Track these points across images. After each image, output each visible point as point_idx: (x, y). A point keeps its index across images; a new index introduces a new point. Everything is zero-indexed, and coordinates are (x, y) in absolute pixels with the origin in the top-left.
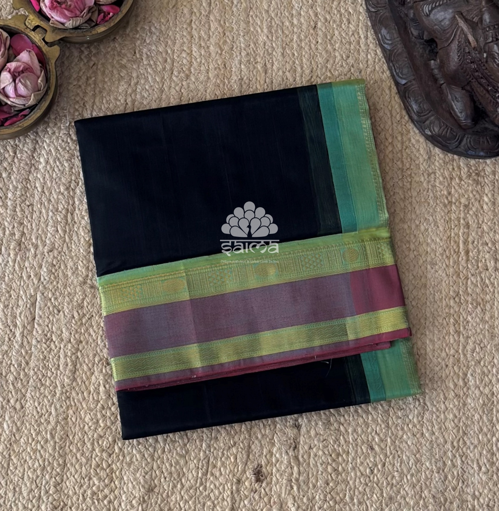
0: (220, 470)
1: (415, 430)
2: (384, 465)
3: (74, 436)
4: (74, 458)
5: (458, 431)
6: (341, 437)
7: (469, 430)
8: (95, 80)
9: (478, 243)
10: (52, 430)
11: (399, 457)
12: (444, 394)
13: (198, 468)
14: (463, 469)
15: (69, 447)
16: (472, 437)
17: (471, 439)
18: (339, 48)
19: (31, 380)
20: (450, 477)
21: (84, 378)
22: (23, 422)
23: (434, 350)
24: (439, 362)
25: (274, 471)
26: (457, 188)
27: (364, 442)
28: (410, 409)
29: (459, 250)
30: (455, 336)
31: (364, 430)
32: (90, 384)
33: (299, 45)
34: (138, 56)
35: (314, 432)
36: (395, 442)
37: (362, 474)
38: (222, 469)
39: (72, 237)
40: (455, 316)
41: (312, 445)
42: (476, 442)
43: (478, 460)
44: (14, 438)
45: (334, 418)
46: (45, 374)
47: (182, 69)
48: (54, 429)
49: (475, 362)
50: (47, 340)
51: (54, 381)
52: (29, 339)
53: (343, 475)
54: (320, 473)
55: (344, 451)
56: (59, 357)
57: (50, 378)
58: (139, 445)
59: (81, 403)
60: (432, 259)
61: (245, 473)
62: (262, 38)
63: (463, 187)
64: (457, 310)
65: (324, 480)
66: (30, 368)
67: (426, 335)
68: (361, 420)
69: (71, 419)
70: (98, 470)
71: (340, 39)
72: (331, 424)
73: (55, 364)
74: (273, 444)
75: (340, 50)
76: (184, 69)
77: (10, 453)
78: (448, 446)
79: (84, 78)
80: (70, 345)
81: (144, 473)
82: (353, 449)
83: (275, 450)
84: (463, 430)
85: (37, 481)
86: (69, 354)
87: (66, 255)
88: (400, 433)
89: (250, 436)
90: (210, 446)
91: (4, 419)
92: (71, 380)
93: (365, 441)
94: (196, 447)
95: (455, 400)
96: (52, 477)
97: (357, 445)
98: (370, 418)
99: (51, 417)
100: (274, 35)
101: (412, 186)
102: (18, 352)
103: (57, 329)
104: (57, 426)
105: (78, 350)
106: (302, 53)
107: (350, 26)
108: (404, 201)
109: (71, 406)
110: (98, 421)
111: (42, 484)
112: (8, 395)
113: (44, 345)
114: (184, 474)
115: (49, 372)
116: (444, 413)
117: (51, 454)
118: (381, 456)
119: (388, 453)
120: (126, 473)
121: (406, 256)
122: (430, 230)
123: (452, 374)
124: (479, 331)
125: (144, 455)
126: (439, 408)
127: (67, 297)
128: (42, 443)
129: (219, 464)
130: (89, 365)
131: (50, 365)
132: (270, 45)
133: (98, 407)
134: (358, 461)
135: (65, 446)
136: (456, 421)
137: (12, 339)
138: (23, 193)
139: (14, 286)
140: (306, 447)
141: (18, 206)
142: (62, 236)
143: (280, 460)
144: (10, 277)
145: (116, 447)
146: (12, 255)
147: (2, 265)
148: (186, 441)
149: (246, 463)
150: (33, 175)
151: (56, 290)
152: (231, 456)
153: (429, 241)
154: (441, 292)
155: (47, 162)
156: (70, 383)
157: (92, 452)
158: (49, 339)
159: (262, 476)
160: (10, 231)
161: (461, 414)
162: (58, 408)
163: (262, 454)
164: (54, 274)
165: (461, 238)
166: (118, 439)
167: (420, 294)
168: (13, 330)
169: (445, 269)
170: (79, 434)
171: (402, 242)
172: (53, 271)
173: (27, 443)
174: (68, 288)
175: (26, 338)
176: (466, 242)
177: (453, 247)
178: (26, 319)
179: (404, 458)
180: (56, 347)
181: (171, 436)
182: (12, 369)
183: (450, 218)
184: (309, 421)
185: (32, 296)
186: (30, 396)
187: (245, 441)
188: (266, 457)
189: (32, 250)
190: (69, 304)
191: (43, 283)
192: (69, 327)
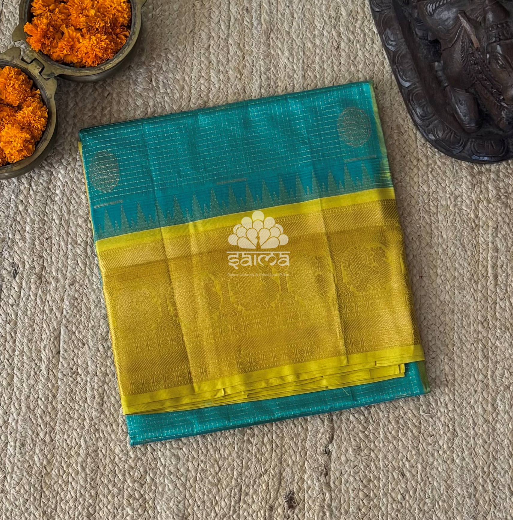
0: (252, 497)
1: (445, 456)
2: (415, 491)
3: (105, 467)
4: (106, 489)
5: (488, 456)
6: (372, 463)
7: (499, 456)
8: (110, 110)
10: (82, 462)
11: (430, 483)
12: (473, 420)
13: (231, 496)
14: (494, 494)
15: (100, 479)
16: (502, 462)
17: (502, 465)
18: (362, 70)
19: (60, 413)
20: (481, 503)
21: (112, 410)
22: (54, 454)
23: (463, 376)
24: (468, 388)
25: (306, 497)
26: (484, 211)
27: (395, 469)
28: (440, 435)
29: (487, 274)
30: (484, 362)
31: (395, 456)
32: (118, 416)
33: (321, 67)
34: (154, 84)
35: (345, 458)
36: (426, 469)
37: (394, 500)
38: (254, 497)
39: (92, 270)
40: (483, 341)
41: (343, 471)
42: (506, 467)
43: (509, 486)
44: (45, 471)
45: (364, 444)
46: (73, 407)
47: (200, 95)
48: (85, 461)
49: (504, 387)
51: (82, 414)
52: (55, 372)
53: (375, 500)
54: (351, 499)
55: (375, 477)
56: (86, 390)
57: (78, 411)
58: (170, 475)
59: (110, 435)
60: (460, 284)
61: (278, 500)
62: (283, 60)
63: (490, 210)
64: (485, 335)
65: (356, 506)
66: (57, 401)
67: (454, 361)
68: (391, 447)
69: (101, 451)
70: (131, 501)
71: (363, 59)
72: (361, 450)
73: (82, 397)
74: (305, 472)
75: (363, 72)
76: (202, 96)
77: (42, 485)
78: (479, 471)
79: (99, 109)
80: (96, 378)
81: (177, 502)
82: (384, 475)
83: (306, 477)
84: (493, 455)
85: (70, 512)
86: (96, 388)
87: (88, 288)
88: (431, 459)
89: (281, 463)
90: (241, 474)
91: (35, 453)
92: (98, 413)
93: (396, 467)
94: (228, 476)
95: (484, 426)
96: (84, 509)
97: (388, 471)
98: (401, 445)
99: (81, 449)
100: (295, 57)
101: (439, 210)
102: (44, 385)
103: (83, 363)
104: (87, 458)
106: (324, 75)
107: (374, 45)
108: (431, 226)
109: (101, 438)
110: (128, 452)
111: (74, 516)
112: (37, 428)
113: (71, 379)
114: (217, 502)
115: (76, 405)
116: (474, 438)
117: (82, 486)
118: (412, 482)
119: (419, 480)
120: (159, 503)
121: (433, 281)
122: (457, 254)
123: (481, 399)
124: (507, 355)
125: (176, 485)
126: (469, 434)
127: (91, 331)
128: (73, 475)
129: (251, 491)
130: (117, 397)
131: (77, 398)
132: (291, 67)
133: (127, 439)
134: (390, 486)
135: (97, 477)
136: (486, 446)
137: (38, 373)
138: (41, 226)
139: (37, 319)
140: (337, 474)
141: (37, 239)
142: (83, 269)
143: (312, 487)
144: (33, 311)
145: (148, 478)
146: (33, 289)
147: (24, 299)
148: (217, 469)
149: (279, 490)
150: (50, 207)
151: (79, 323)
152: (263, 483)
153: (457, 265)
154: (469, 318)
155: (63, 194)
156: (98, 415)
157: (123, 483)
158: (75, 372)
159: (295, 503)
160: (30, 265)
161: (491, 439)
162: (88, 440)
163: (294, 481)
164: (77, 307)
165: (490, 262)
166: (150, 469)
167: (447, 319)
168: (38, 364)
169: (473, 294)
170: (110, 466)
171: (429, 267)
172: (76, 304)
173: (59, 476)
174: (92, 321)
175: (52, 371)
176: (494, 266)
177: (481, 271)
178: (50, 353)
179: (435, 484)
180: (82, 380)
181: (202, 465)
182: (40, 402)
183: (478, 243)
184: (339, 447)
185: (55, 330)
186: (59, 429)
187: (276, 468)
188: (297, 483)
189: (53, 283)
190: (93, 337)
191: (66, 317)
192: (95, 360)
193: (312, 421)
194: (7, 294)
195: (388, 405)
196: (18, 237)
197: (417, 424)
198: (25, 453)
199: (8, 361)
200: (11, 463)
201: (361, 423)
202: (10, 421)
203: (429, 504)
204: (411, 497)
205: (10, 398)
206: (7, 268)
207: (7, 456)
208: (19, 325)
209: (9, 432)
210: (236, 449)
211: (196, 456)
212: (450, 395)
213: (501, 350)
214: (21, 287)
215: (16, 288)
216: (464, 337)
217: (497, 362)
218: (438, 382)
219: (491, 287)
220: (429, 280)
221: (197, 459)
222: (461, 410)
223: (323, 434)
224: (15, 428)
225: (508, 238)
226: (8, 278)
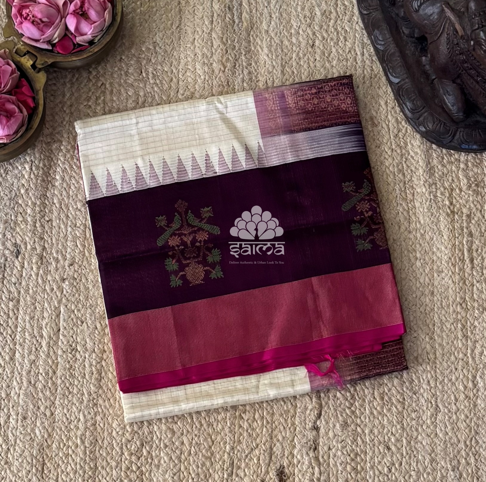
0: (244, 471)
1: (429, 431)
2: (401, 464)
3: (103, 441)
4: (105, 461)
5: (470, 431)
6: (359, 438)
7: (480, 430)
8: (104, 100)
9: (482, 250)
10: (81, 435)
11: (415, 457)
12: (455, 396)
13: (223, 469)
14: (477, 467)
15: (99, 452)
16: (484, 436)
17: (483, 438)
19: (59, 388)
20: (465, 475)
21: (110, 385)
22: (54, 428)
23: (444, 354)
24: (448, 365)
25: (296, 471)
26: (458, 198)
27: (381, 443)
28: (423, 411)
29: (464, 258)
30: (464, 341)
31: (380, 431)
32: (116, 391)
34: (144, 75)
35: (332, 434)
36: (410, 443)
37: (380, 473)
38: (246, 470)
39: (91, 251)
40: (462, 321)
41: (331, 446)
44: (46, 443)
45: (351, 419)
46: (72, 382)
47: (187, 87)
48: (83, 435)
49: (483, 365)
50: (72, 350)
51: (81, 389)
52: (55, 348)
53: (362, 473)
54: (339, 472)
55: (362, 451)
56: (84, 366)
57: (77, 386)
58: (165, 448)
59: (108, 410)
60: (438, 267)
61: (268, 474)
63: (464, 197)
64: (464, 315)
65: (344, 479)
66: (57, 377)
67: (435, 340)
68: (376, 422)
69: (99, 425)
70: (128, 473)
72: (348, 425)
73: (81, 373)
74: (294, 447)
76: (189, 87)
77: (43, 458)
78: (462, 445)
79: (94, 98)
80: (94, 355)
81: (173, 474)
82: (371, 449)
83: (295, 452)
84: (475, 430)
86: (94, 363)
87: (86, 269)
88: (415, 434)
89: (271, 438)
90: (233, 449)
91: (36, 426)
92: (97, 388)
93: (382, 441)
94: (221, 449)
95: (465, 402)
96: (84, 480)
97: (374, 445)
98: (386, 420)
99: (80, 423)
101: (415, 197)
102: (45, 361)
103: (82, 340)
104: (86, 431)
105: (102, 359)
108: (408, 212)
109: (99, 412)
110: (125, 426)
112: (37, 402)
113: (70, 355)
114: (210, 475)
115: (76, 380)
116: (456, 414)
117: (82, 459)
118: (398, 455)
119: (404, 453)
120: (155, 475)
121: (413, 265)
122: (435, 239)
123: (461, 376)
125: (171, 458)
126: (451, 410)
127: (89, 310)
128: (73, 448)
129: (243, 465)
130: (114, 373)
131: (76, 374)
134: (376, 460)
135: (95, 450)
136: (468, 421)
137: (39, 349)
138: (42, 209)
139: (38, 298)
140: (326, 448)
141: (38, 221)
142: (82, 250)
143: (301, 461)
144: (34, 289)
145: (144, 450)
146: (34, 269)
147: (26, 278)
148: (211, 444)
149: (269, 465)
150: (50, 191)
151: (78, 302)
152: (254, 457)
153: (435, 250)
154: (448, 299)
155: (63, 179)
156: (96, 391)
157: (121, 456)
158: (74, 349)
159: (285, 476)
160: (32, 246)
161: (472, 414)
162: (86, 414)
163: (284, 455)
164: (76, 287)
165: (466, 246)
166: (146, 443)
167: (427, 300)
168: (39, 341)
169: (451, 276)
170: (108, 439)
171: (408, 251)
172: (75, 284)
173: (59, 448)
174: (90, 300)
175: (52, 348)
176: (470, 250)
177: (458, 255)
178: (52, 330)
179: (420, 457)
180: (81, 356)
181: (196, 439)
182: (40, 378)
183: (454, 227)
184: (327, 423)
185: (56, 308)
186: (59, 403)
187: (267, 444)
188: (287, 458)
189: (53, 263)
190: (91, 315)
191: (65, 296)
192: (93, 338)
193: (300, 398)
194: (10, 273)
195: (373, 382)
196: (20, 219)
197: (401, 400)
198: (27, 426)
199: (11, 336)
200: (14, 436)
201: (347, 399)
202: (12, 395)
203: (414, 477)
204: (397, 469)
205: (13, 372)
206: (10, 248)
207: (10, 429)
208: (21, 303)
209: (11, 406)
210: (228, 424)
211: (190, 430)
212: (432, 372)
213: (479, 329)
214: (23, 267)
215: (19, 268)
216: (444, 318)
217: (476, 341)
218: (420, 360)
219: (468, 270)
220: (409, 263)
221: (191, 434)
222: (443, 387)
223: (311, 410)
224: (17, 401)
225: (482, 224)
226: (11, 257)
